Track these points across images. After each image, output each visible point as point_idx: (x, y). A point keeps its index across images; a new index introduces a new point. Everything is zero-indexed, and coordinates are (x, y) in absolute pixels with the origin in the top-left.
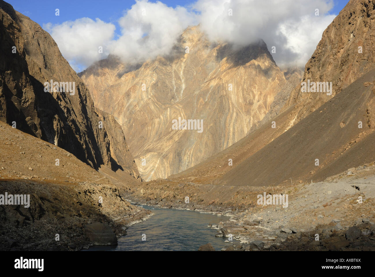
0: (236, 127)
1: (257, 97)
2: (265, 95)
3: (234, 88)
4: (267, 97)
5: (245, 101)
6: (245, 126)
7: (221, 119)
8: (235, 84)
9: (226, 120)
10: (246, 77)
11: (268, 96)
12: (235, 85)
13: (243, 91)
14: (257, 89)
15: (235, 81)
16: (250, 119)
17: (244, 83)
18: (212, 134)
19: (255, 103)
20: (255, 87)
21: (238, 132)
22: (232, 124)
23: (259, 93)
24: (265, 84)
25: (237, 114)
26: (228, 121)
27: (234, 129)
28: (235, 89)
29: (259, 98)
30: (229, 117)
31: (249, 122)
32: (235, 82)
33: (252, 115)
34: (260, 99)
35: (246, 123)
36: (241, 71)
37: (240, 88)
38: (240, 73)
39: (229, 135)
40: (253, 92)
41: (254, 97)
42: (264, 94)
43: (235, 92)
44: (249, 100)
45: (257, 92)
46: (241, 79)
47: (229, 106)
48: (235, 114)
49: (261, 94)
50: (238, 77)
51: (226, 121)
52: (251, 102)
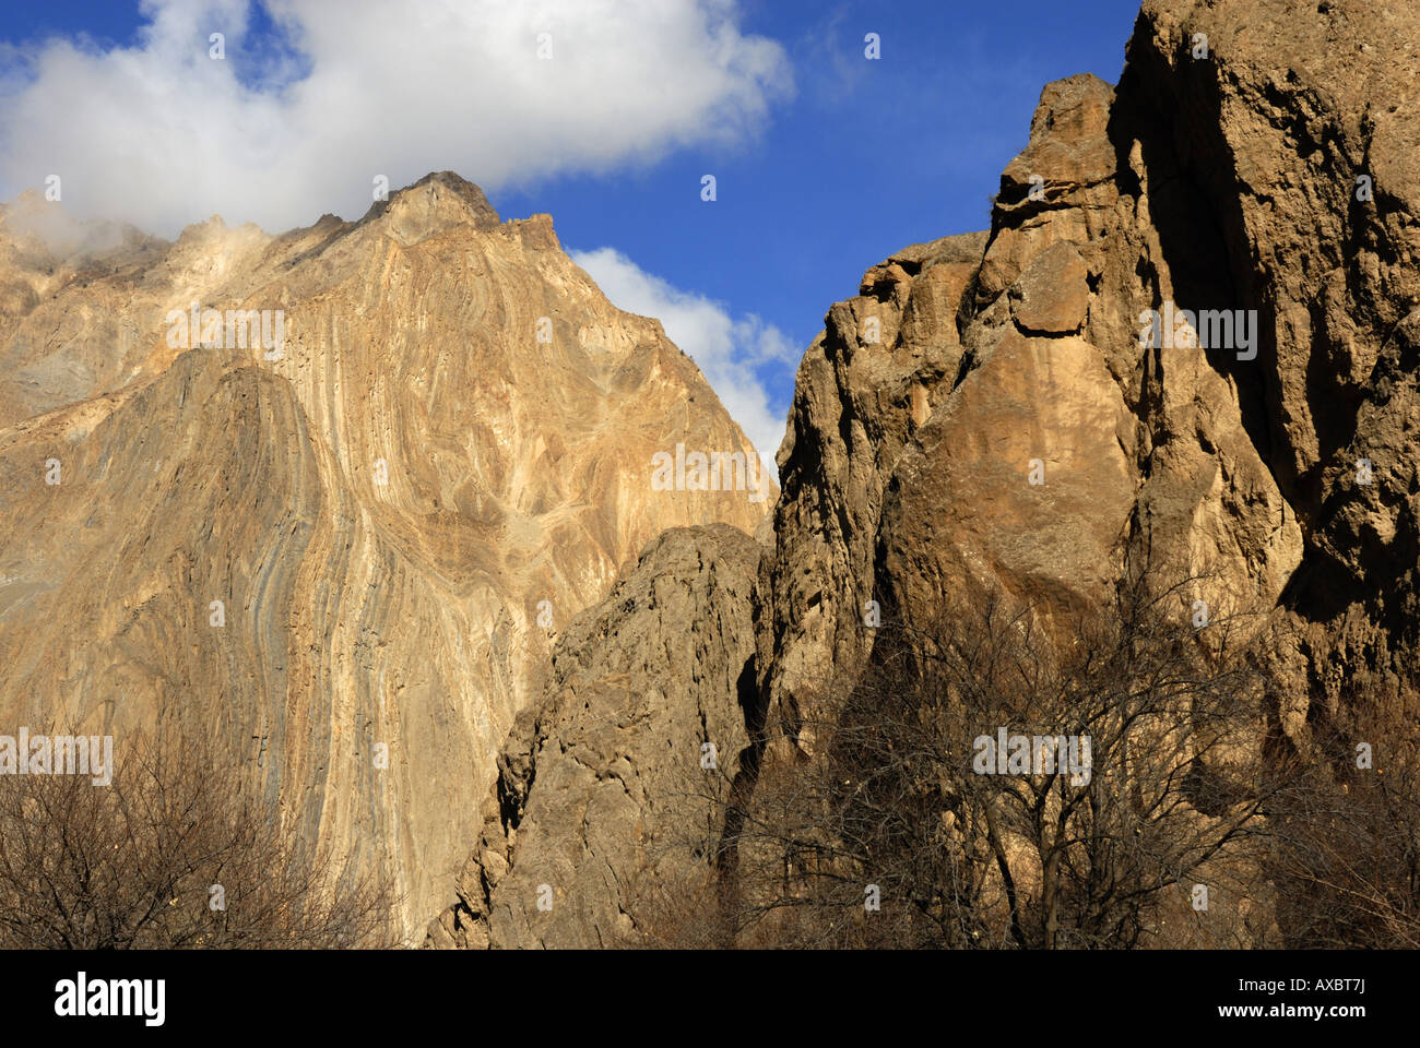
0: (379, 676)
1: (520, 481)
2: (591, 469)
3: (322, 386)
4: (610, 477)
5: (420, 494)
6: (466, 674)
7: (245, 569)
8: (332, 353)
9: (291, 584)
10: (422, 324)
11: (623, 474)
12: (332, 362)
13: (402, 415)
14: (524, 418)
15: (330, 331)
16: (506, 626)
17: (409, 361)
18: (155, 672)
19: (512, 519)
20: (502, 402)
21: (405, 727)
22: (342, 638)
23: (541, 445)
24: (574, 400)
25: (388, 561)
26: (309, 598)
27: (364, 686)
28: (331, 394)
29: (545, 484)
30: (315, 562)
31: (498, 649)
32: (336, 341)
33: (518, 594)
34: (551, 494)
35: (467, 647)
36: (380, 271)
37: (378, 397)
38: (377, 286)
39: (327, 737)
40: (485, 435)
41: (499, 474)
42: (579, 461)
43: (339, 414)
44: (458, 485)
45: (524, 436)
46: (386, 328)
47: (315, 474)
48: (366, 559)
49: (554, 456)
50: (360, 311)
51: (289, 598)
52: (480, 506)
